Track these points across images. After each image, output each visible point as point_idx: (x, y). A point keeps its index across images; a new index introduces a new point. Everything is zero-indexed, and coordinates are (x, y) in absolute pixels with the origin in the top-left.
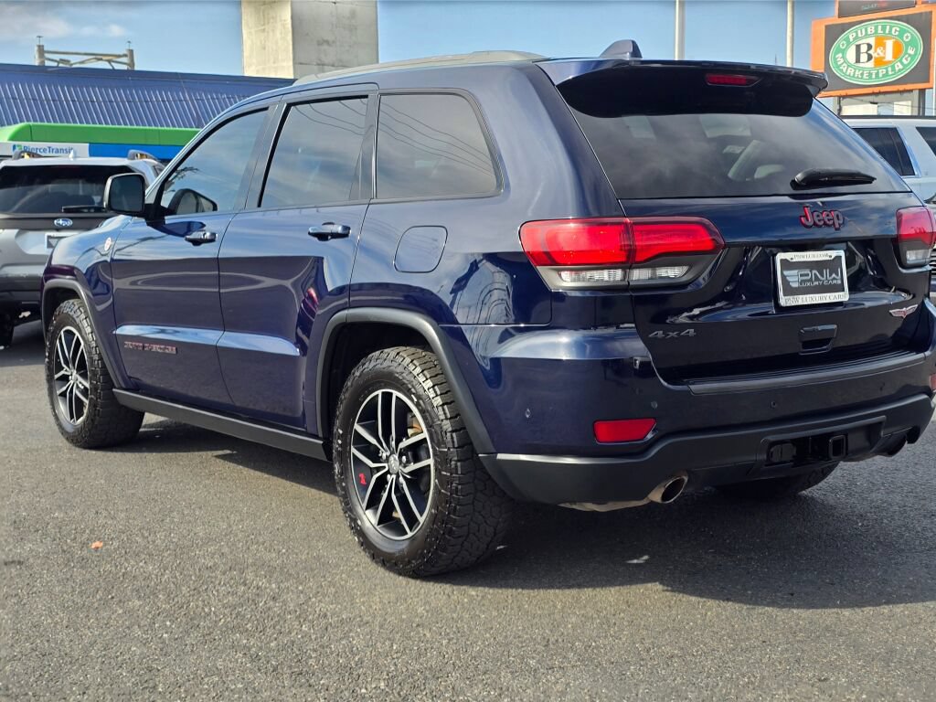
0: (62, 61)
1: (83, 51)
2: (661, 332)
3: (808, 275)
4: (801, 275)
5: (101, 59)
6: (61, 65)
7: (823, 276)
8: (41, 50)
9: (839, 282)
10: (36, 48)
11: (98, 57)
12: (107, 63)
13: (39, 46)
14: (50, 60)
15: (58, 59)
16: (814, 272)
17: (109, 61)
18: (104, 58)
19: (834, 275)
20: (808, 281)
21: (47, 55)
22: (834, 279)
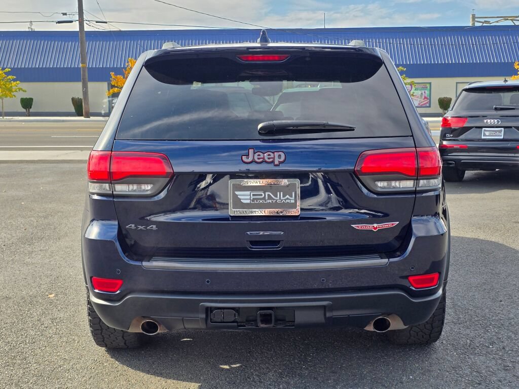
0: (486, 22)
1: (496, 16)
2: (134, 225)
3: (261, 195)
4: (253, 195)
5: (508, 19)
6: (485, 25)
7: (277, 197)
8: (474, 17)
9: (293, 201)
10: (471, 16)
11: (506, 18)
12: (511, 21)
13: (473, 15)
14: (478, 22)
15: (483, 21)
16: (267, 193)
17: (512, 20)
18: (509, 19)
19: (288, 196)
20: (261, 199)
21: (476, 19)
22: (288, 199)
